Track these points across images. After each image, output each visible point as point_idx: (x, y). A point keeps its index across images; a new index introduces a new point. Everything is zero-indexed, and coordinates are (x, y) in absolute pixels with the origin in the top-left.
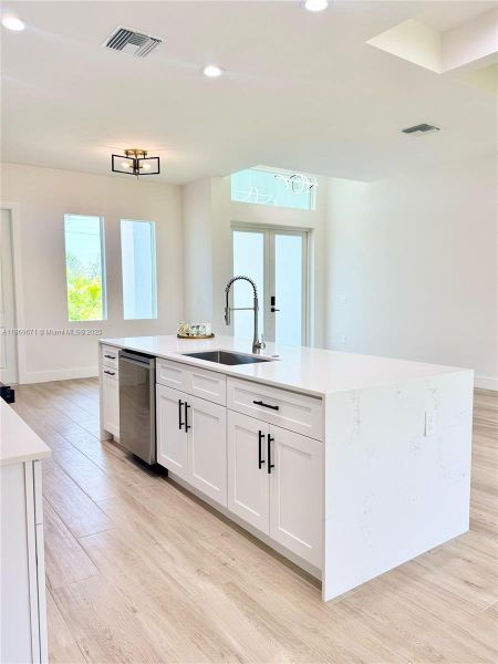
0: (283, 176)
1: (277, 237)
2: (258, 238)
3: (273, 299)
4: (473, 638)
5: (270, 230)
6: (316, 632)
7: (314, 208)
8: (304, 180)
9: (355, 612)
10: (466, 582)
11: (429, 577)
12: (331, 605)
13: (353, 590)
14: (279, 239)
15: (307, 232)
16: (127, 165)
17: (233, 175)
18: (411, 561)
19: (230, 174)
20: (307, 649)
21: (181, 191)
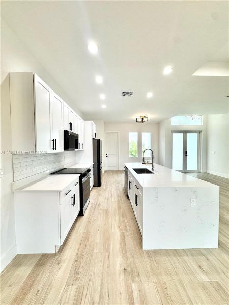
0: (188, 117)
1: (188, 134)
2: (181, 135)
3: (186, 153)
4: (184, 289)
5: (185, 132)
6: (133, 257)
7: (202, 124)
8: (196, 117)
9: (149, 257)
10: (200, 267)
11: (186, 258)
12: (144, 251)
13: (155, 250)
14: (189, 135)
15: (200, 132)
16: (140, 120)
17: (172, 118)
18: (183, 249)
20: (127, 260)
21: (158, 124)
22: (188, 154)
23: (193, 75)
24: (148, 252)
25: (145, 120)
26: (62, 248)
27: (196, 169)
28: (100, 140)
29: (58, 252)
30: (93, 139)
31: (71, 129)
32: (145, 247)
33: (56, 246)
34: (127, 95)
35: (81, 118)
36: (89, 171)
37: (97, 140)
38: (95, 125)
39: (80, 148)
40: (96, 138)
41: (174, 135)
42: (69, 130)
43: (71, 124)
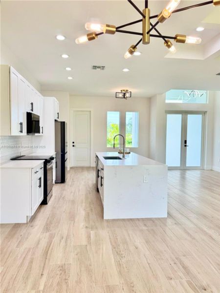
1: (189, 116)
2: (179, 116)
3: (186, 142)
5: (185, 113)
7: (208, 102)
12: (104, 221)
15: (204, 113)
16: (121, 95)
17: (167, 93)
19: (165, 92)
21: (150, 100)
22: (187, 145)
23: (166, 57)
24: (108, 221)
25: (127, 95)
26: (33, 218)
27: (199, 165)
28: (64, 122)
29: (29, 221)
30: (55, 120)
31: (32, 110)
32: (105, 217)
33: (27, 216)
34: (98, 69)
35: (37, 92)
36: (52, 158)
37: (61, 122)
38: (58, 102)
39: (39, 133)
40: (59, 120)
41: (169, 116)
42: (31, 112)
43: (32, 104)
